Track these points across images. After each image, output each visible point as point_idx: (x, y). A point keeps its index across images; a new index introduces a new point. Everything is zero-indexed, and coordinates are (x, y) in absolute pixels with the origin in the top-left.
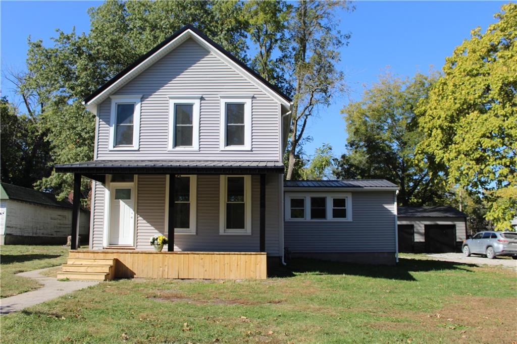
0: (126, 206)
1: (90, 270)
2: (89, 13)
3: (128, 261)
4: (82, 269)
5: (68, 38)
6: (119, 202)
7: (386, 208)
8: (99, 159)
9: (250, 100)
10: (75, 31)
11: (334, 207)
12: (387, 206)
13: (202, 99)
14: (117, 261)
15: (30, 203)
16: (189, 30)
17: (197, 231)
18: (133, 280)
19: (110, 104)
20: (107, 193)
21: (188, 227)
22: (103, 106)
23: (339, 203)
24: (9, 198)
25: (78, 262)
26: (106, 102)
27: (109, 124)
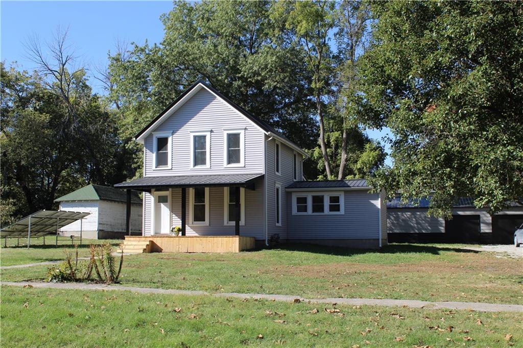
0: (165, 207)
1: (135, 247)
2: (161, 20)
3: (158, 242)
4: (132, 247)
5: (142, 50)
6: (160, 205)
7: (372, 203)
8: (147, 176)
9: (244, 131)
10: (147, 43)
11: (330, 203)
12: (372, 202)
13: (211, 131)
14: (152, 242)
15: (118, 202)
16: (200, 84)
17: (210, 223)
18: (161, 253)
19: (152, 138)
20: (152, 199)
21: (204, 221)
22: (148, 139)
23: (335, 200)
24: (100, 199)
25: (129, 243)
26: (150, 136)
27: (152, 152)
